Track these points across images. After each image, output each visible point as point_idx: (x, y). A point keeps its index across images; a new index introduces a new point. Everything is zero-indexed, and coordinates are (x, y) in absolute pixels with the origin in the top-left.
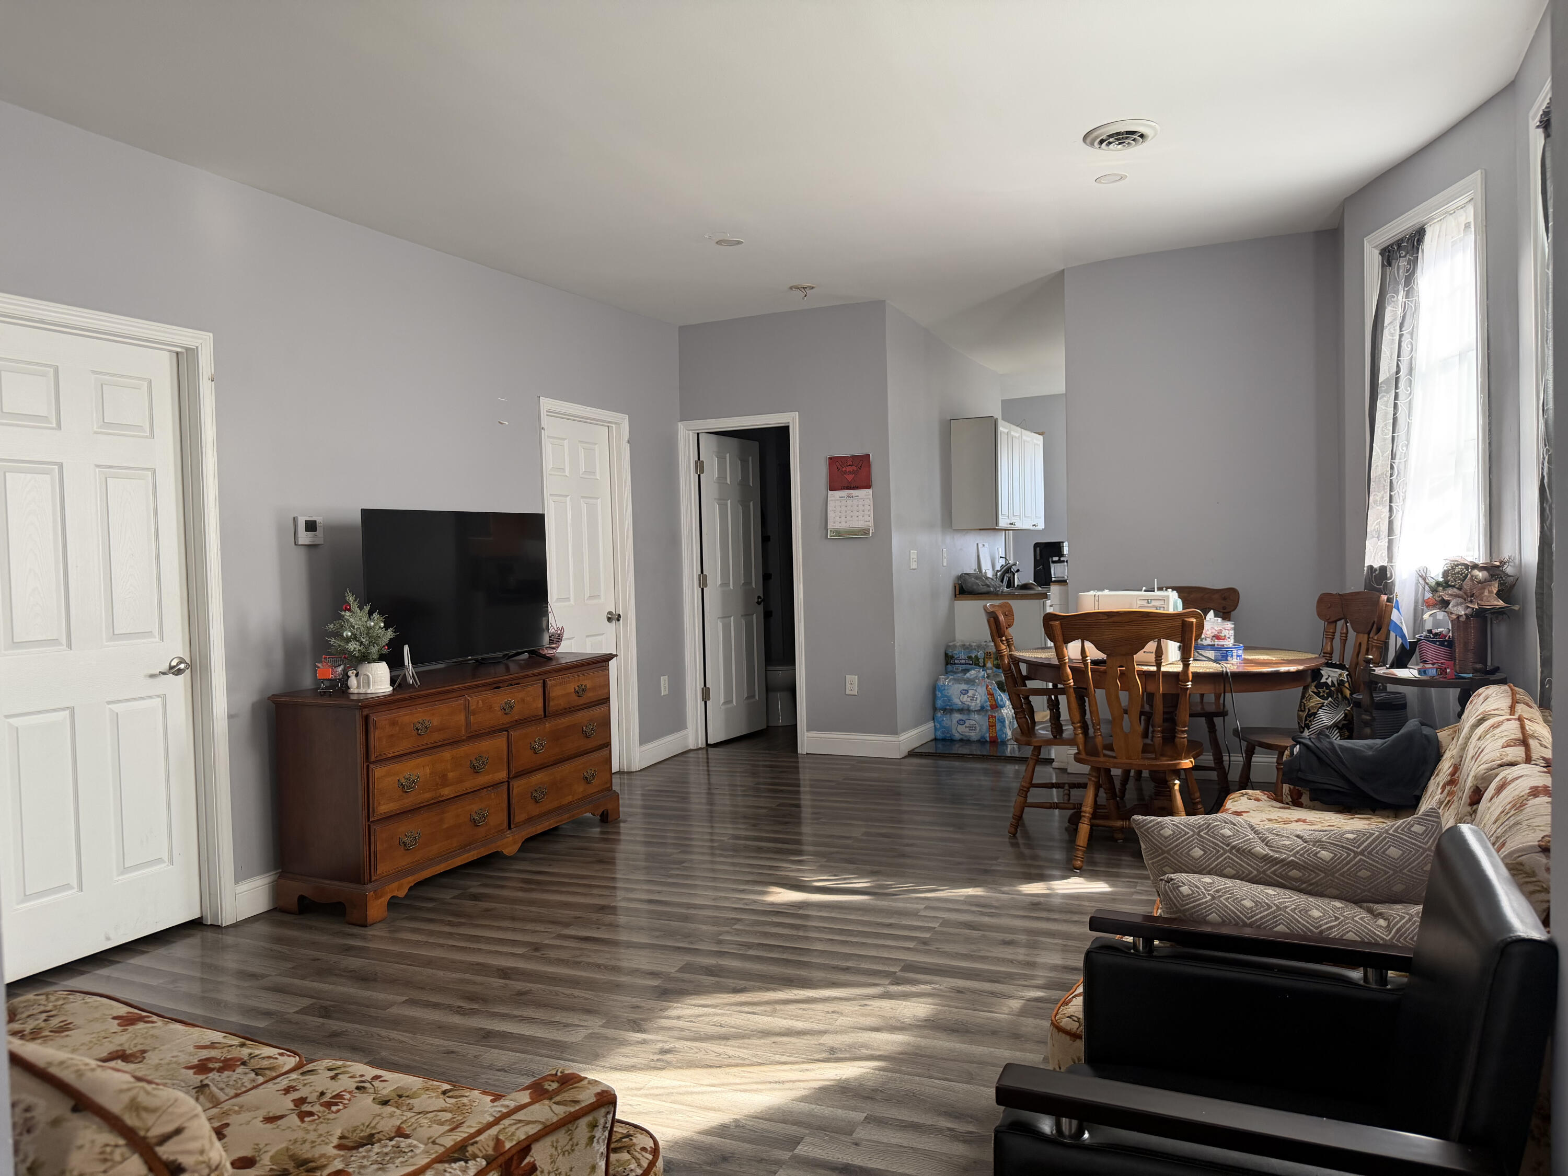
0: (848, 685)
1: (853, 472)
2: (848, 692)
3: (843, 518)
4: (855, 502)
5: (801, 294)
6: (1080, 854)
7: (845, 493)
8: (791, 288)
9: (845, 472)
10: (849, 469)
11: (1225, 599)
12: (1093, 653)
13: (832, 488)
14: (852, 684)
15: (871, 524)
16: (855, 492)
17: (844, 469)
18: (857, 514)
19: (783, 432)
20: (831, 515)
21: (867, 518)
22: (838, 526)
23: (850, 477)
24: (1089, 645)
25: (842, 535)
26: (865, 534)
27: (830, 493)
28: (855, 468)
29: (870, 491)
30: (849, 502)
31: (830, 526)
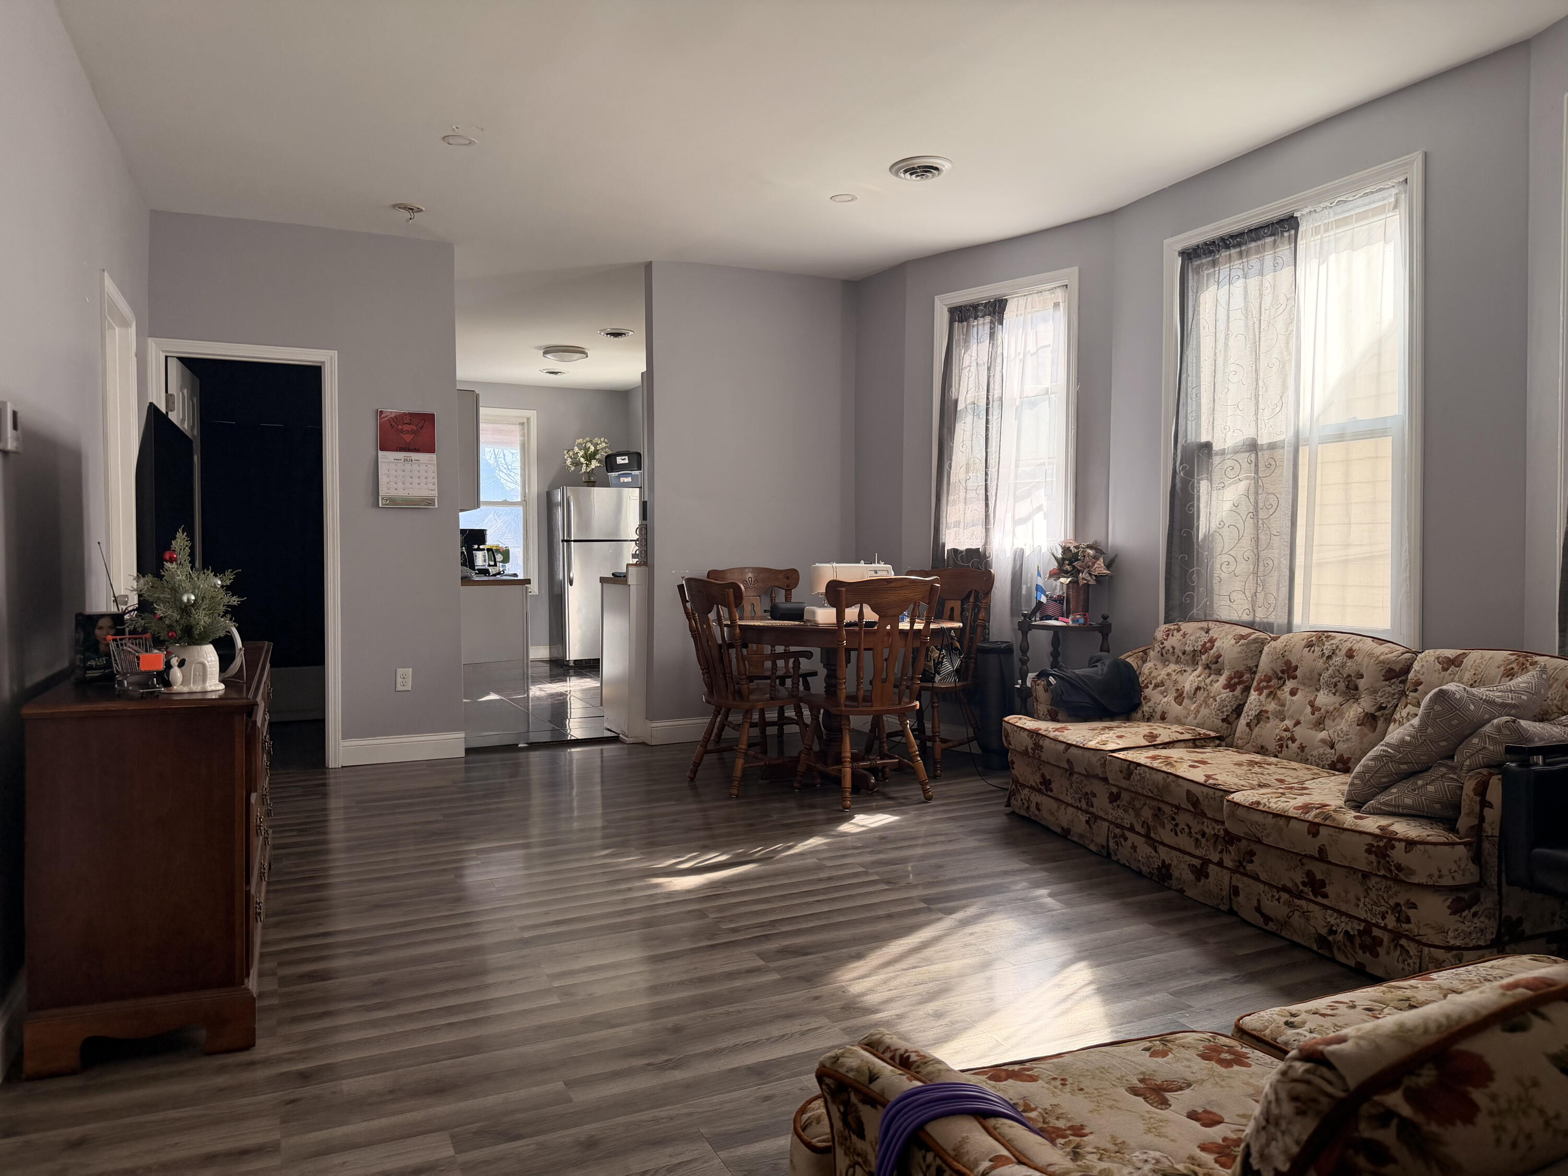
0: (399, 680)
1: (413, 432)
2: (399, 688)
3: (400, 484)
4: (415, 467)
5: (407, 214)
6: (848, 794)
7: (401, 455)
8: (394, 206)
9: (402, 431)
10: (406, 427)
11: (788, 578)
12: (870, 615)
13: (383, 448)
14: (405, 678)
15: (435, 493)
16: (414, 456)
17: (400, 427)
18: (418, 480)
19: (313, 374)
20: (383, 479)
21: (431, 486)
22: (393, 493)
23: (408, 438)
24: (867, 610)
25: (399, 504)
26: (429, 504)
27: (381, 453)
28: (414, 428)
29: (434, 456)
30: (408, 466)
31: (383, 491)
